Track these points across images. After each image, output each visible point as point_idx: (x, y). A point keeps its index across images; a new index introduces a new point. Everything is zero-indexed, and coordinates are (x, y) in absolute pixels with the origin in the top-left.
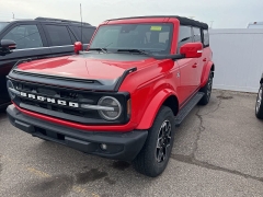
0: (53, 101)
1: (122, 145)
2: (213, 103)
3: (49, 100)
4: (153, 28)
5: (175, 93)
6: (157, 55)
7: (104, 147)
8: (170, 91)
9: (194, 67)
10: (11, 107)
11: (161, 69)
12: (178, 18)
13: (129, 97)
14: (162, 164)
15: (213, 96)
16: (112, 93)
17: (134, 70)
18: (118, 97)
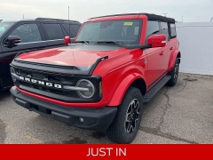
0: (43, 83)
1: (95, 119)
2: (180, 84)
3: (40, 82)
4: (126, 24)
5: (142, 77)
6: (129, 45)
7: (82, 120)
8: (137, 75)
9: (161, 54)
10: (14, 88)
11: (132, 56)
12: (146, 14)
13: (100, 79)
14: (132, 135)
15: (180, 78)
16: (87, 77)
17: (106, 57)
18: (92, 80)
